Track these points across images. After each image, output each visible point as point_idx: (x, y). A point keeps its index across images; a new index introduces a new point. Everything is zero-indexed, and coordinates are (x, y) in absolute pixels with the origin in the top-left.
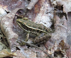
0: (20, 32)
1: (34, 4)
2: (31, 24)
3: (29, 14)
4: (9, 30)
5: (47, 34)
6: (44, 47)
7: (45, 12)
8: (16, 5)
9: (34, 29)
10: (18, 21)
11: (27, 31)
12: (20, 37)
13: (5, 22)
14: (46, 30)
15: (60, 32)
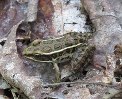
0: (41, 67)
1: (36, 7)
2: (49, 45)
3: (38, 27)
4: (20, 79)
5: (85, 46)
6: (94, 69)
7: (62, 4)
8: (9, 20)
9: (60, 52)
10: (25, 55)
11: (50, 61)
12: (46, 75)
13: (7, 66)
14: (81, 41)
15: (106, 27)
